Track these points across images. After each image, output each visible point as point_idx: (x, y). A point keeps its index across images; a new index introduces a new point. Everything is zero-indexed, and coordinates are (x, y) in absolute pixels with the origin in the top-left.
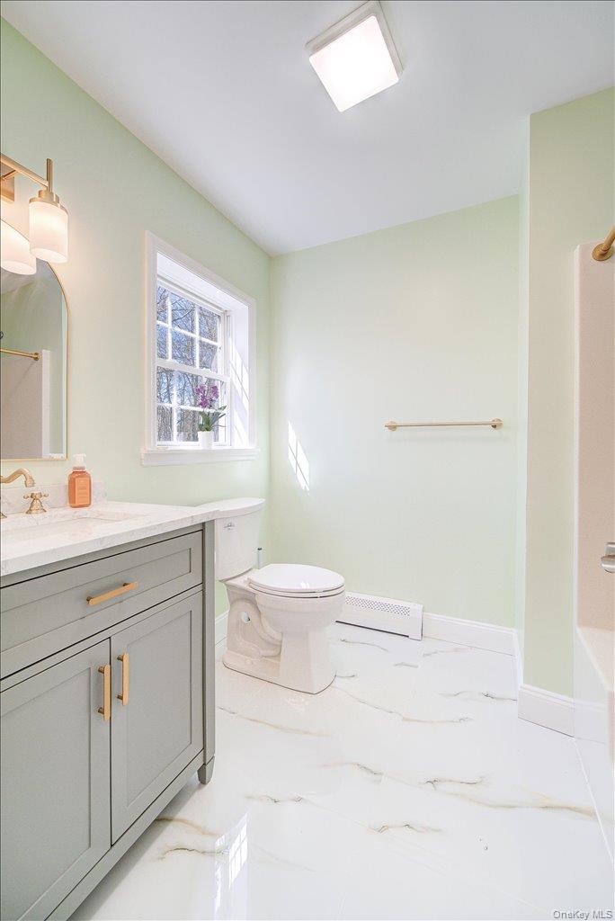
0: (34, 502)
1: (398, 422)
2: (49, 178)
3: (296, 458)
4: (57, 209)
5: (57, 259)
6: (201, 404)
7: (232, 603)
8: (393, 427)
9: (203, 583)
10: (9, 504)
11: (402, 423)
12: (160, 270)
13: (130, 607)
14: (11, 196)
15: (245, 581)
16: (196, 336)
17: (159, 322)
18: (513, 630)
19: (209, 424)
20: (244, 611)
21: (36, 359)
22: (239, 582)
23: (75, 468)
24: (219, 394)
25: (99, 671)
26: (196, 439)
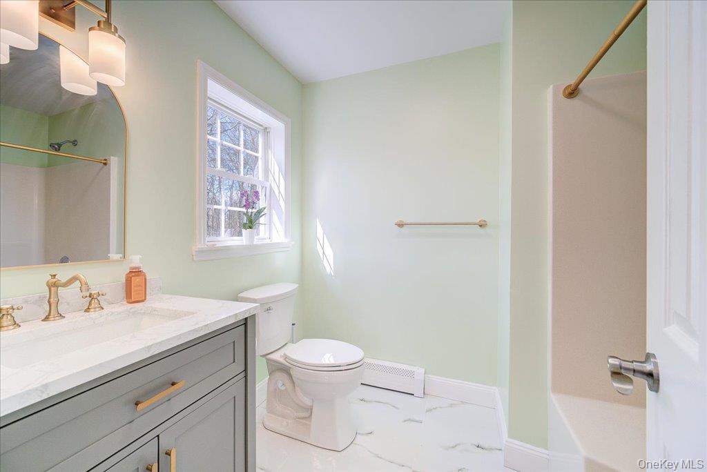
0: (92, 301)
1: (405, 221)
2: (108, 10)
3: (323, 249)
4: (115, 38)
5: (116, 82)
6: (245, 206)
7: (271, 373)
8: (401, 225)
9: (246, 370)
10: (68, 304)
11: (409, 222)
12: (210, 94)
13: (177, 404)
14: (72, 24)
15: (281, 356)
16: (241, 148)
17: (209, 137)
18: (494, 388)
19: (251, 223)
20: (281, 381)
21: (105, 164)
22: (277, 357)
23: (131, 268)
24: (260, 198)
25: (147, 469)
26: (240, 234)
